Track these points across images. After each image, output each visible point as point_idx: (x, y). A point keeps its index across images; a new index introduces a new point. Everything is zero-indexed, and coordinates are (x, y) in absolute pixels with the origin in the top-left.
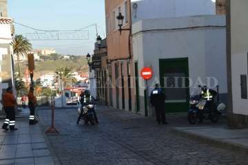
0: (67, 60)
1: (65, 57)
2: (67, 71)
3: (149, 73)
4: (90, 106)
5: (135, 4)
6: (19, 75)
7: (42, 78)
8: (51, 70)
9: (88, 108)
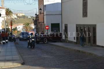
0: (30, 18)
1: (29, 17)
2: (28, 24)
3: (48, 28)
4: (33, 40)
5: (45, 5)
6: (7, 25)
7: (18, 27)
8: (22, 23)
9: (32, 40)
